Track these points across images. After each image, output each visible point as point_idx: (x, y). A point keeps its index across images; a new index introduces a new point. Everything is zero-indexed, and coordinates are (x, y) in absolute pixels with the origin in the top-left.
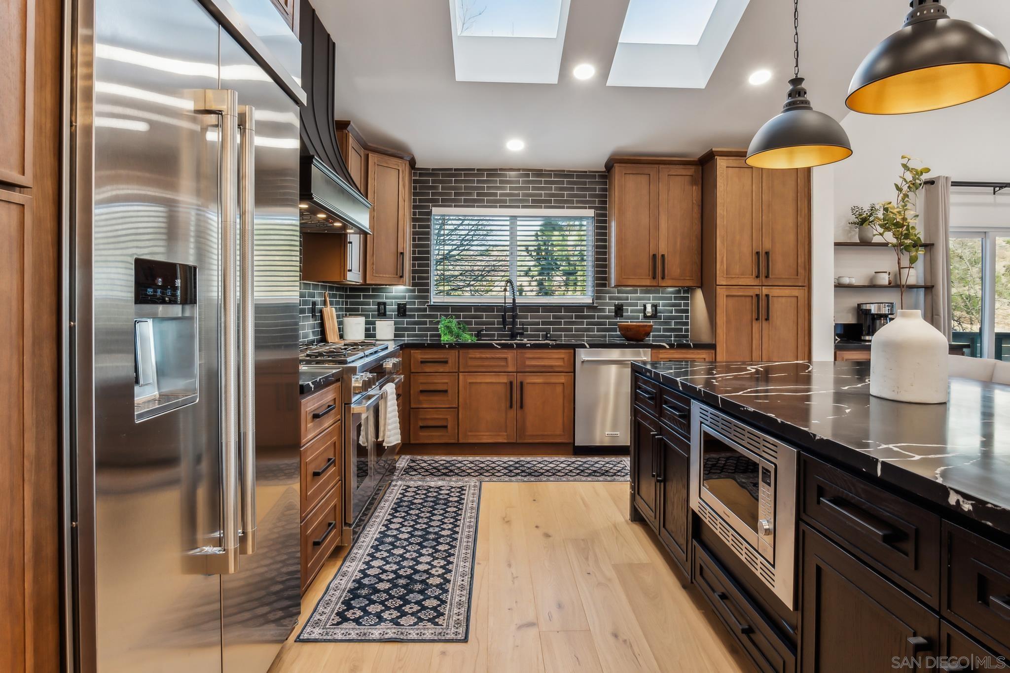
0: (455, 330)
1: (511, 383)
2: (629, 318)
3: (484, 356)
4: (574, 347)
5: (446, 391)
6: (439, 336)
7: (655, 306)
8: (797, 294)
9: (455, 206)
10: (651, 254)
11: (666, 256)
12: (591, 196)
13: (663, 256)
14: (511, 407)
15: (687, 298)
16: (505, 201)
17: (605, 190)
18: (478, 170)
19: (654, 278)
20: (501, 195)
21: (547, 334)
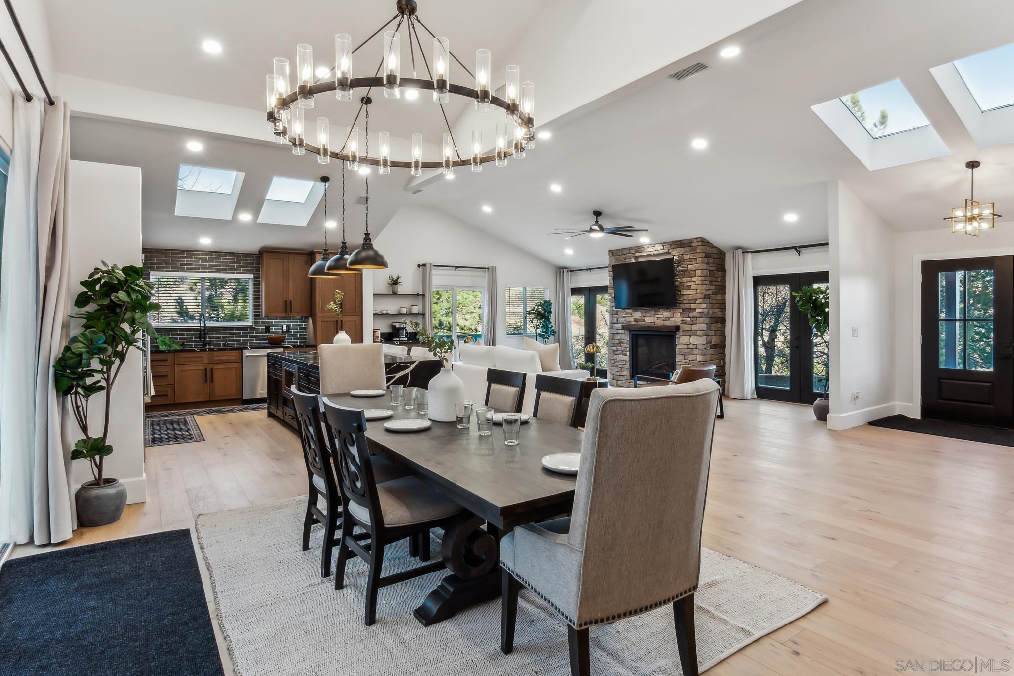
0: (168, 343)
1: (206, 369)
2: (273, 333)
3: (190, 356)
4: (241, 349)
5: (167, 376)
6: (158, 346)
7: (288, 326)
8: (356, 320)
9: (165, 271)
10: (285, 300)
11: (292, 301)
12: (251, 267)
13: (291, 301)
14: (206, 382)
15: (306, 322)
16: (198, 269)
17: (259, 264)
18: (180, 250)
19: (286, 312)
20: (196, 265)
21: (225, 343)
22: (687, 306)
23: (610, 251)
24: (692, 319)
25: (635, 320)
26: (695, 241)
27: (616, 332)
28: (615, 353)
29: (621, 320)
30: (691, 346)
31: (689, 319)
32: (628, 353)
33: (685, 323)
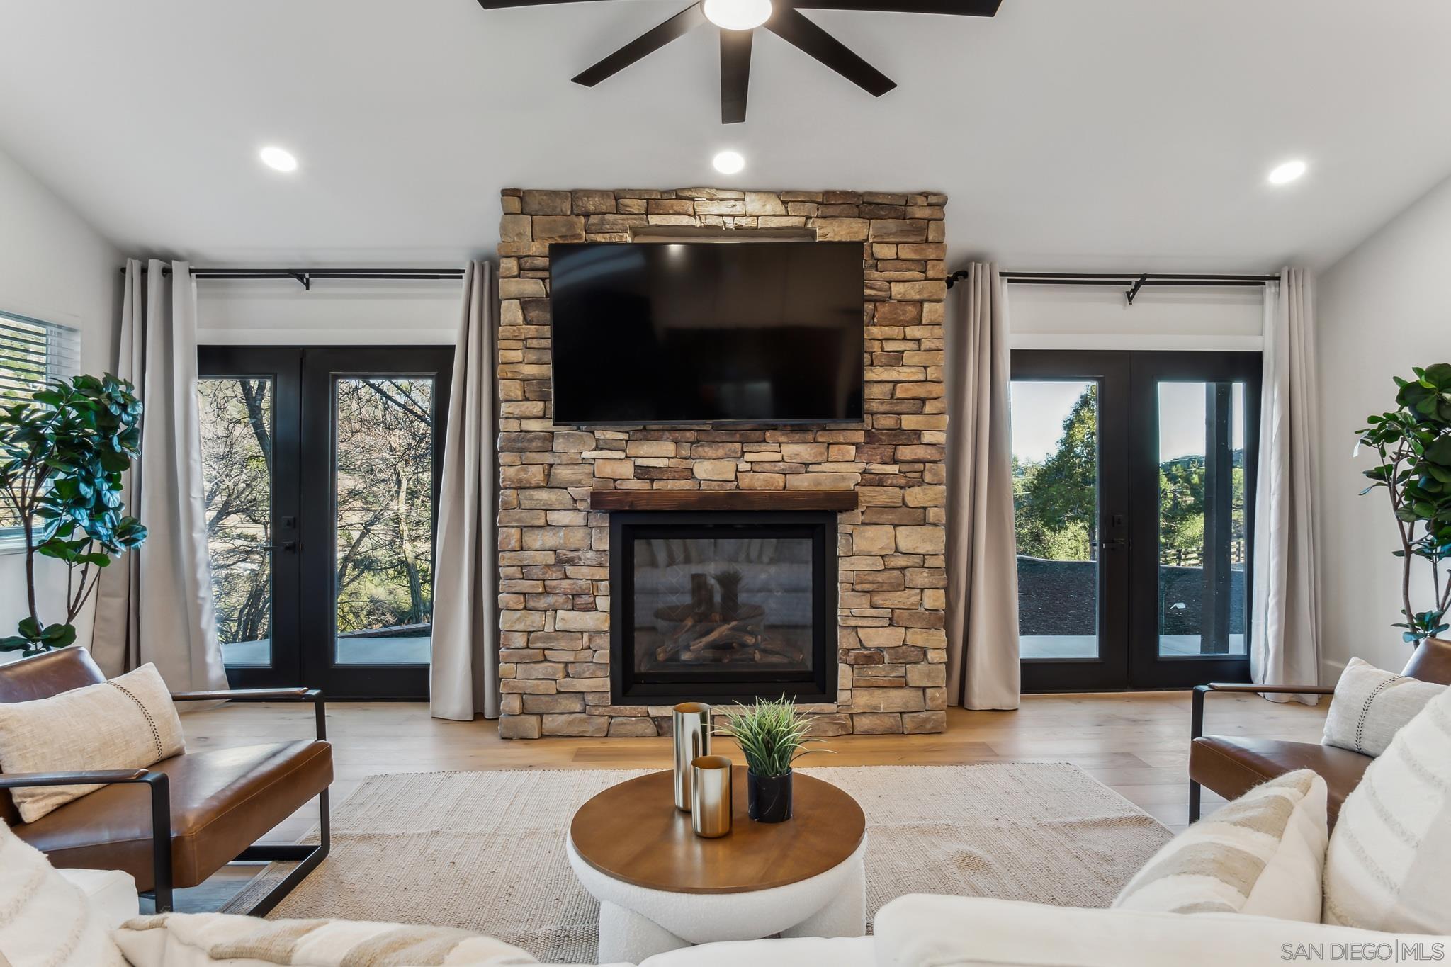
22: (887, 422)
23: (506, 193)
24: (905, 467)
25: (642, 473)
26: (921, 201)
27: (541, 522)
28: (531, 604)
29: (563, 473)
30: (901, 561)
31: (894, 469)
32: (604, 603)
33: (880, 481)
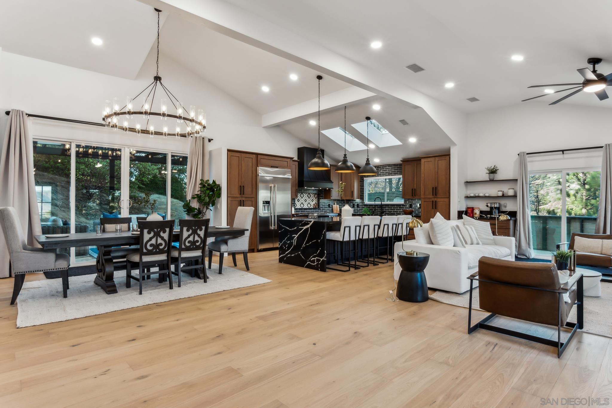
2: (413, 208)
8: (446, 200)
10: (412, 188)
13: (415, 189)
16: (381, 175)
19: (412, 196)
